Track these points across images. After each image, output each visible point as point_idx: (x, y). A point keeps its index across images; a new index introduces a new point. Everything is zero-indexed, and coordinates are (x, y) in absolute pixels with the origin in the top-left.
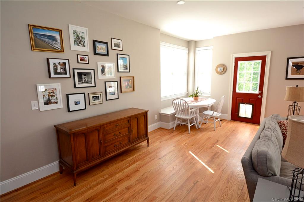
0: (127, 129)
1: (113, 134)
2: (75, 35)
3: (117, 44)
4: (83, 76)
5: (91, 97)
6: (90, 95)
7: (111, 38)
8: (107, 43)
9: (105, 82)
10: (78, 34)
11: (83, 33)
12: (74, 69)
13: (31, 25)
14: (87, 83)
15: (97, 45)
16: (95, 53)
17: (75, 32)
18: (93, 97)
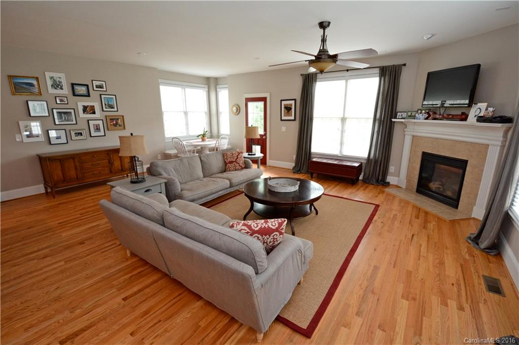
0: (107, 161)
1: (91, 163)
2: (52, 80)
3: (100, 86)
4: (63, 115)
5: (73, 133)
6: (71, 131)
7: (92, 81)
8: (87, 86)
9: (88, 120)
10: (55, 79)
11: (60, 78)
12: (52, 109)
13: (10, 76)
14: (68, 120)
15: (76, 87)
16: (74, 95)
17: (52, 78)
18: (75, 133)
